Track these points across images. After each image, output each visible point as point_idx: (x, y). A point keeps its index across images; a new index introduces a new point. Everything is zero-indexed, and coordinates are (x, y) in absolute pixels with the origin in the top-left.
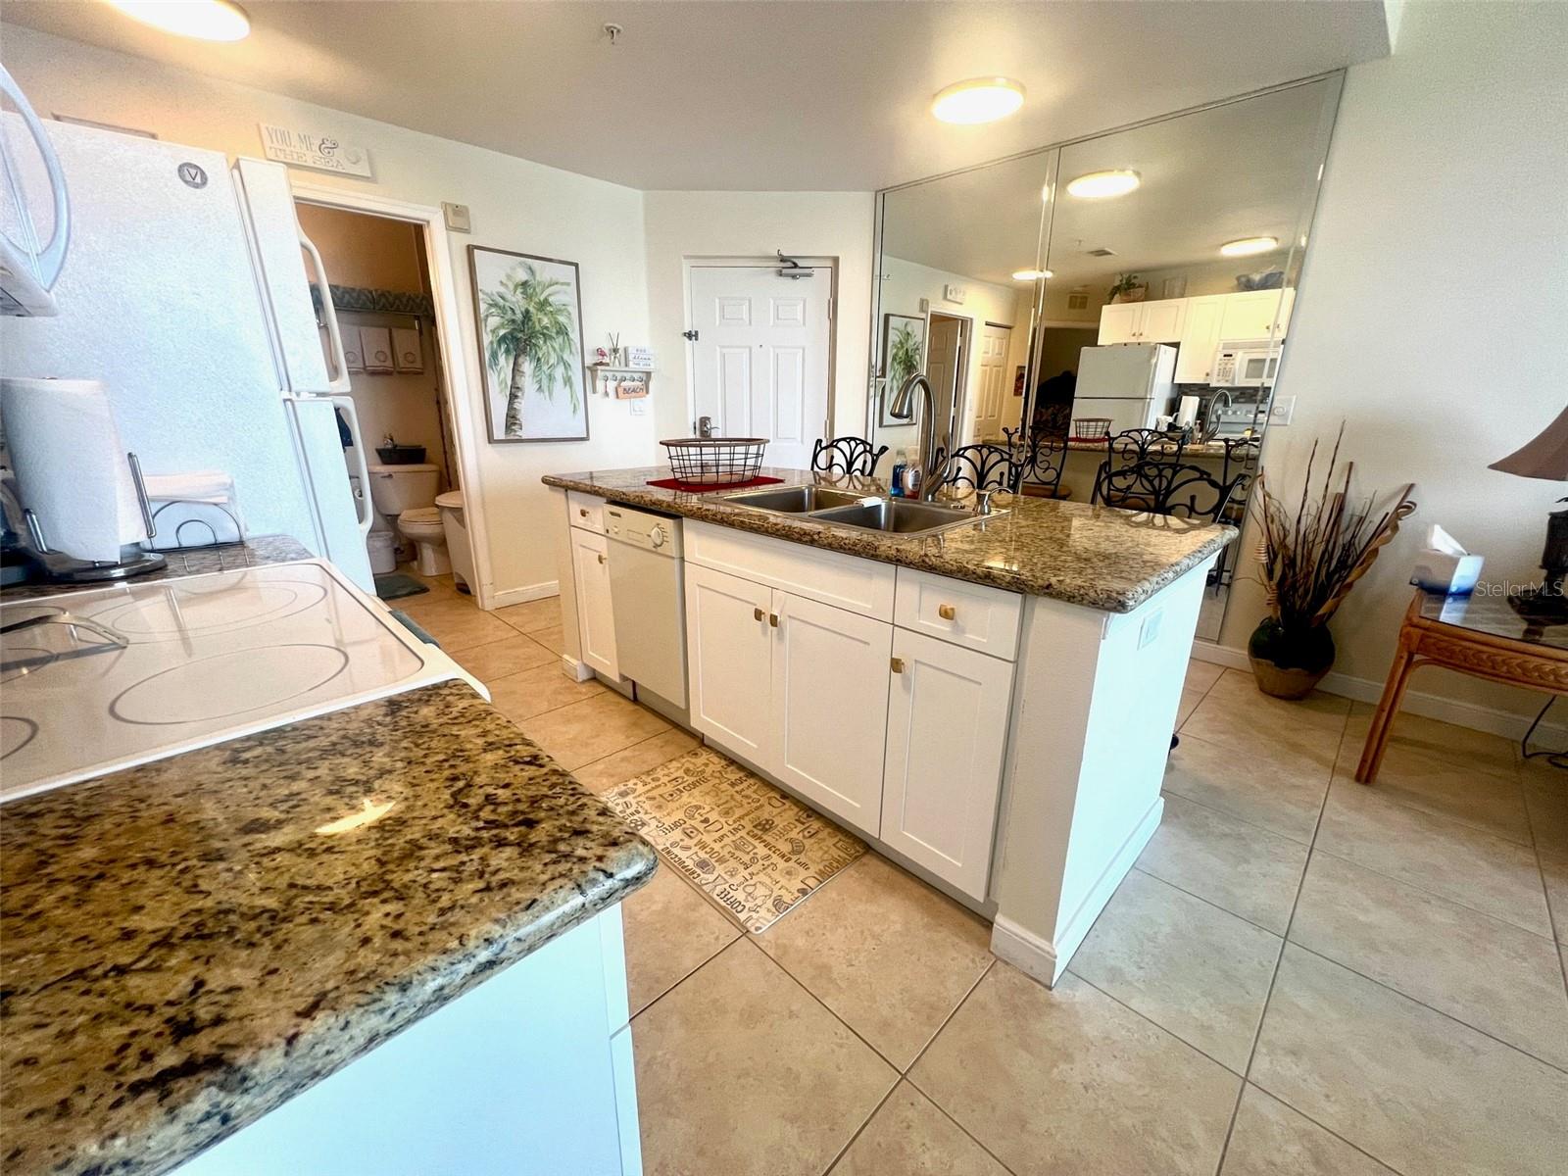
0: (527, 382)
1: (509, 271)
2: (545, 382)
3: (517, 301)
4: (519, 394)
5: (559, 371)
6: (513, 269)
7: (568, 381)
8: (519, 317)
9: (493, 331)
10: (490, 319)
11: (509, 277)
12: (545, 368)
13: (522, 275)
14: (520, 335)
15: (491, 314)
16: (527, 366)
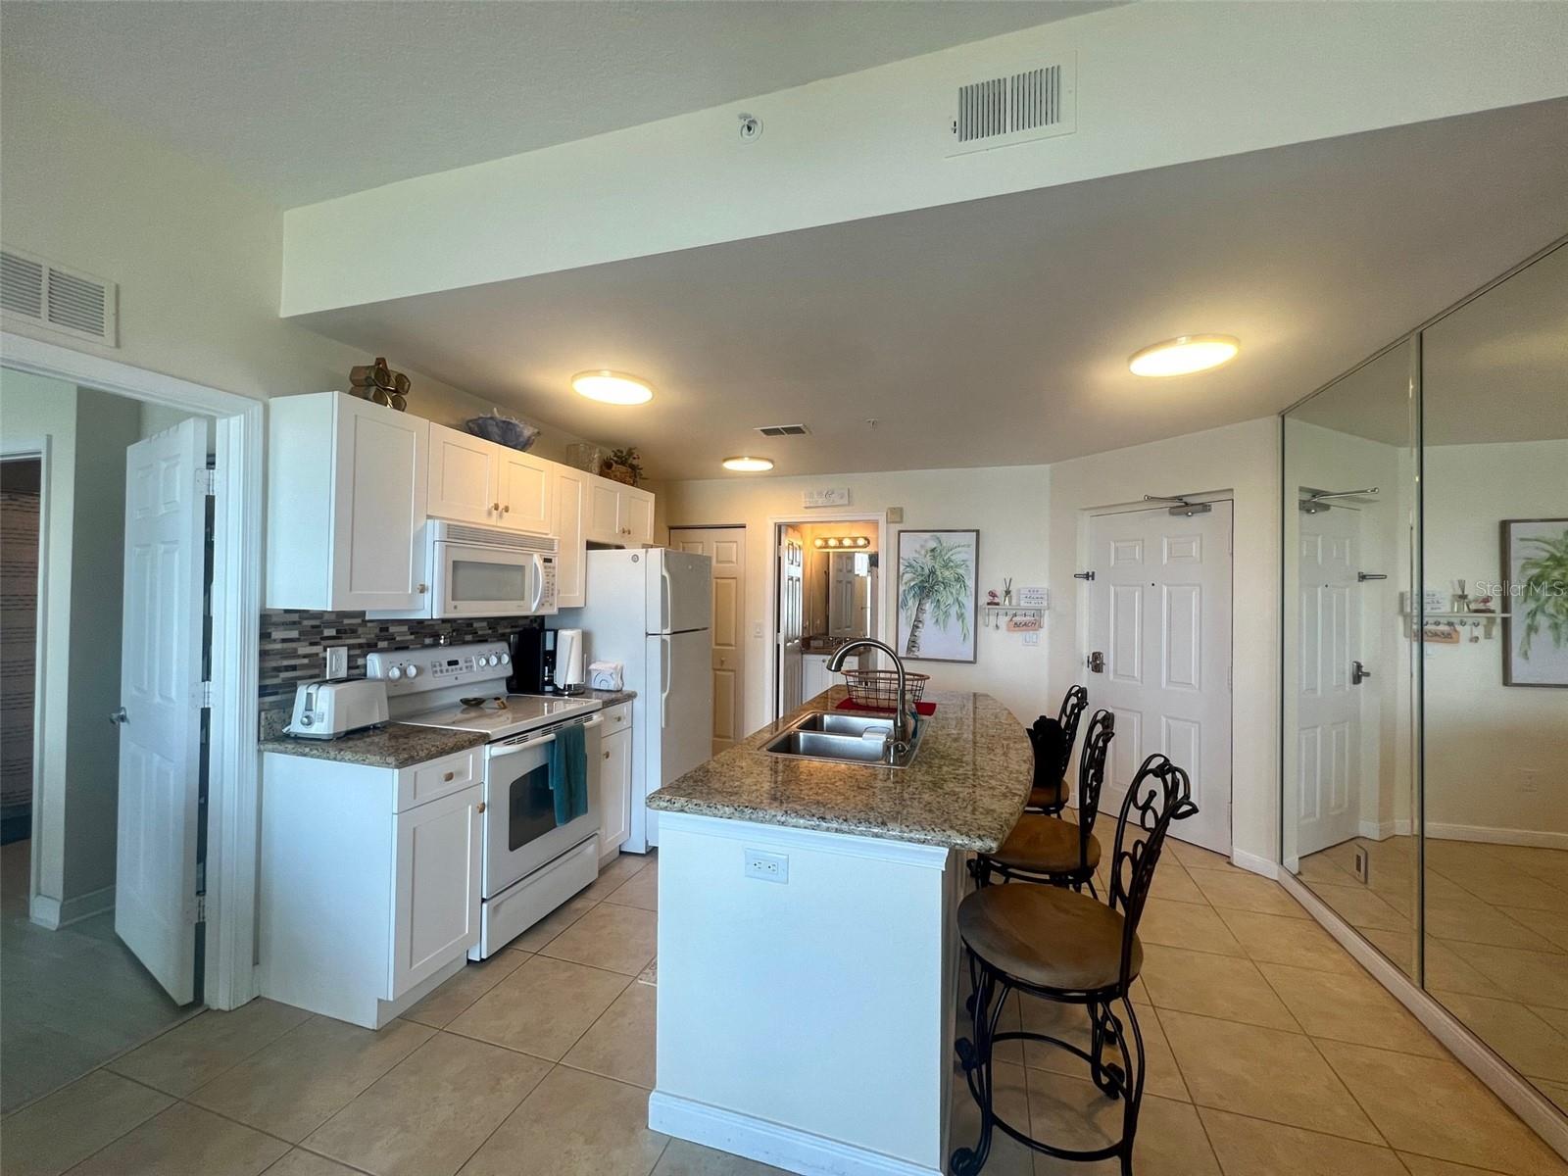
0: (928, 617)
1: (923, 543)
2: (942, 618)
3: (928, 562)
4: (920, 625)
5: (954, 609)
6: (926, 541)
7: (961, 616)
8: (927, 571)
9: (906, 583)
10: (906, 575)
11: (922, 546)
12: (942, 607)
13: (933, 544)
14: (926, 584)
15: (907, 572)
16: (928, 606)
